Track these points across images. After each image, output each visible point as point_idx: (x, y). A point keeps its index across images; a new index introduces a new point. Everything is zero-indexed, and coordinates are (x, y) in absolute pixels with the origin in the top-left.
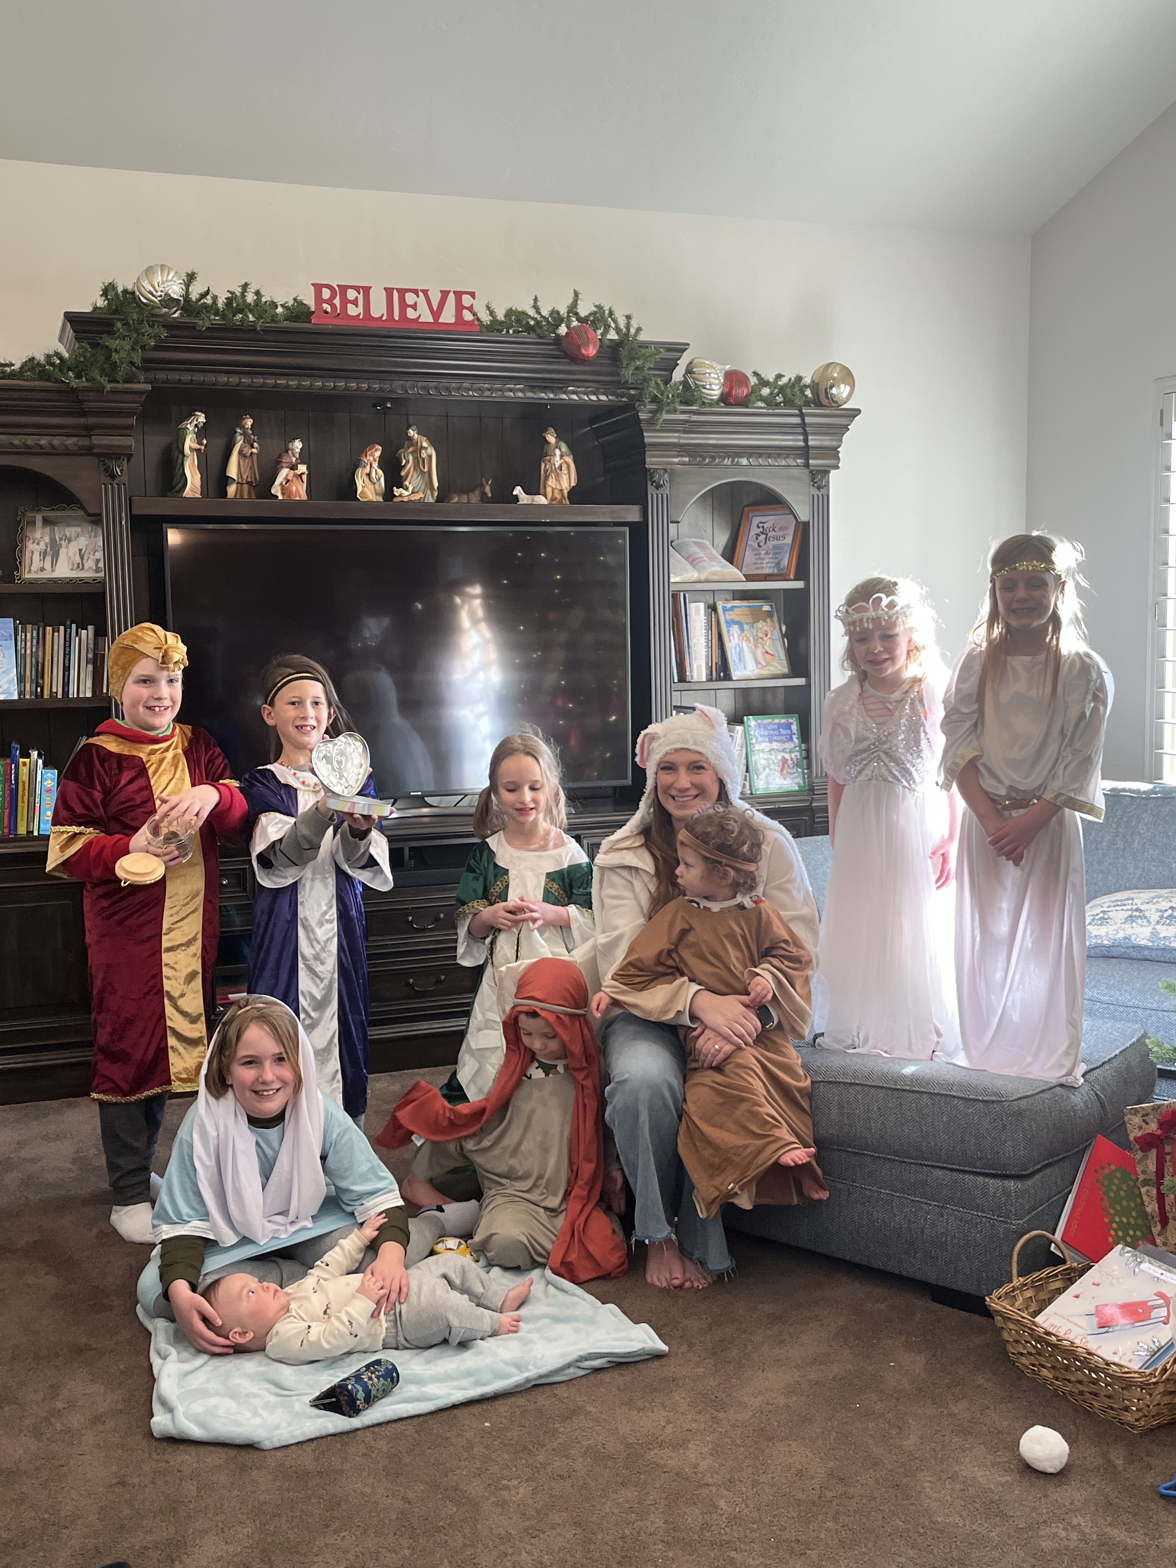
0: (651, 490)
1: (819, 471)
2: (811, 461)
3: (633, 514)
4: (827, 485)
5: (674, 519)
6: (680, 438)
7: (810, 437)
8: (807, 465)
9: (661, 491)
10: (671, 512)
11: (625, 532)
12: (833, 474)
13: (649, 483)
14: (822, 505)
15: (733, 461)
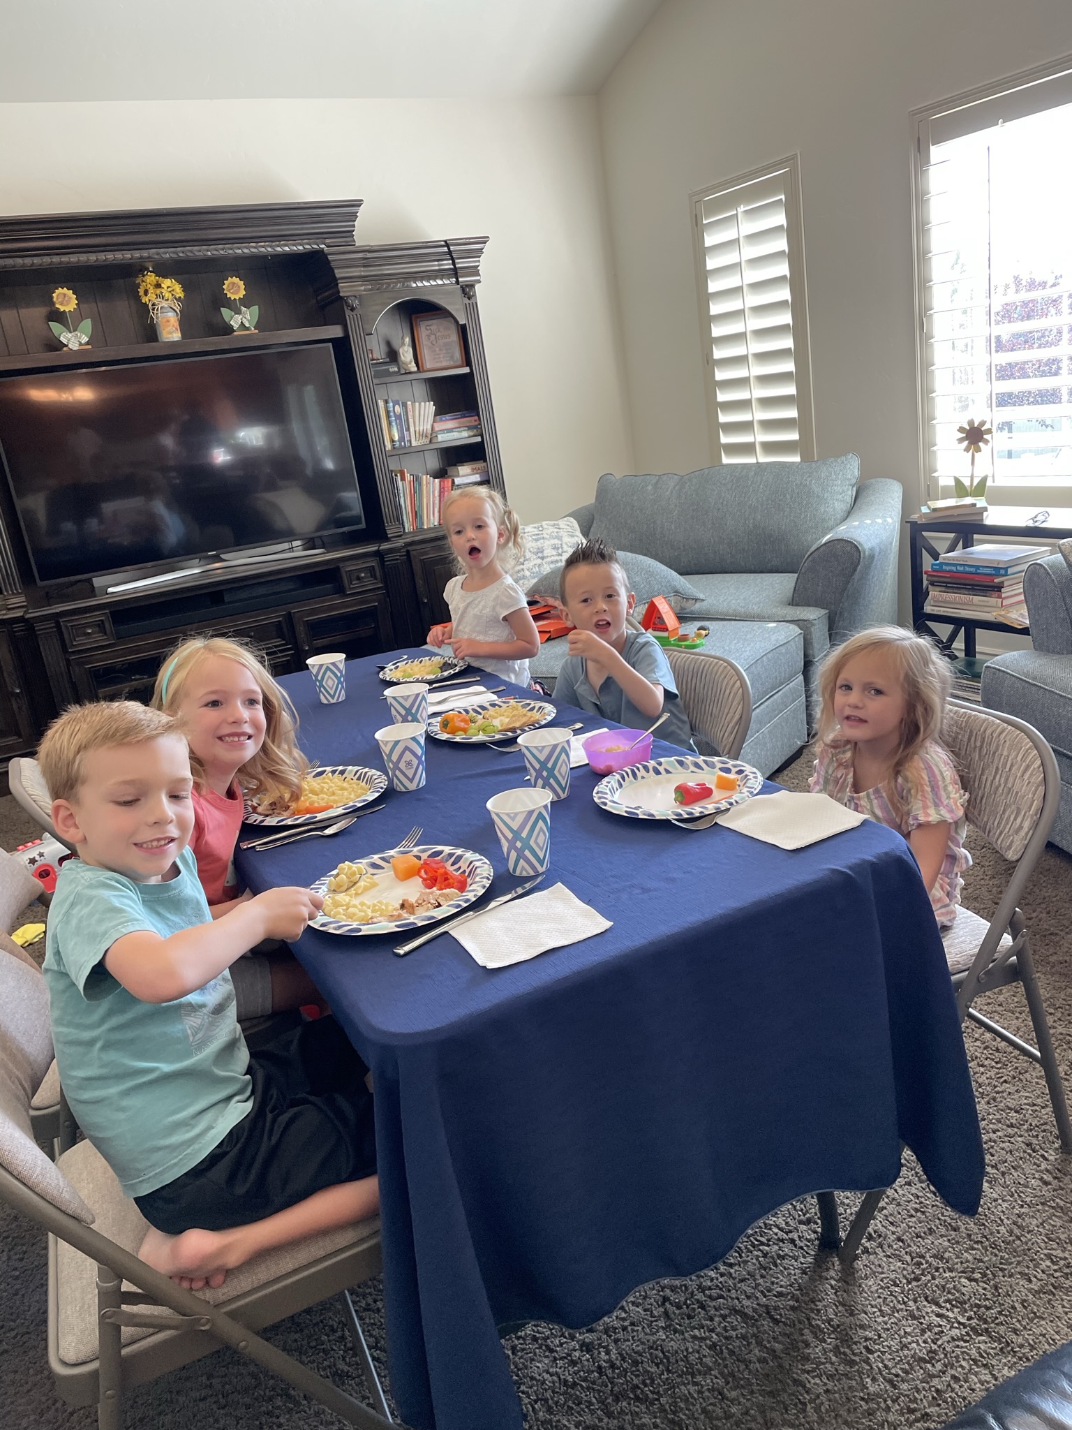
0: (348, 312)
1: (467, 286)
2: (460, 279)
3: (335, 331)
4: (474, 295)
5: (368, 332)
6: (361, 271)
7: (457, 261)
8: (457, 282)
9: (354, 313)
10: (365, 326)
11: (328, 347)
12: (477, 287)
13: (345, 307)
14: (472, 310)
15: (403, 285)
